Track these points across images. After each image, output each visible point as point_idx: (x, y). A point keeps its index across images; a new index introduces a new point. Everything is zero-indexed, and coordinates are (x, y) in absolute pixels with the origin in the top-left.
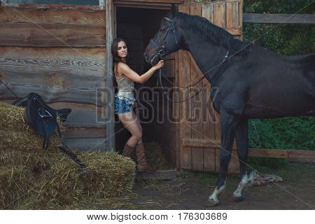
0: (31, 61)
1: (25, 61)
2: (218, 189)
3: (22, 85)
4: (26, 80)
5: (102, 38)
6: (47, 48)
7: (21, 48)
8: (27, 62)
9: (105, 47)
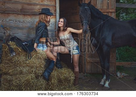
0: (22, 21)
1: (19, 21)
2: (108, 81)
3: (17, 34)
4: (19, 31)
5: (54, 11)
6: (29, 15)
7: (17, 15)
8: (20, 22)
9: (56, 16)
